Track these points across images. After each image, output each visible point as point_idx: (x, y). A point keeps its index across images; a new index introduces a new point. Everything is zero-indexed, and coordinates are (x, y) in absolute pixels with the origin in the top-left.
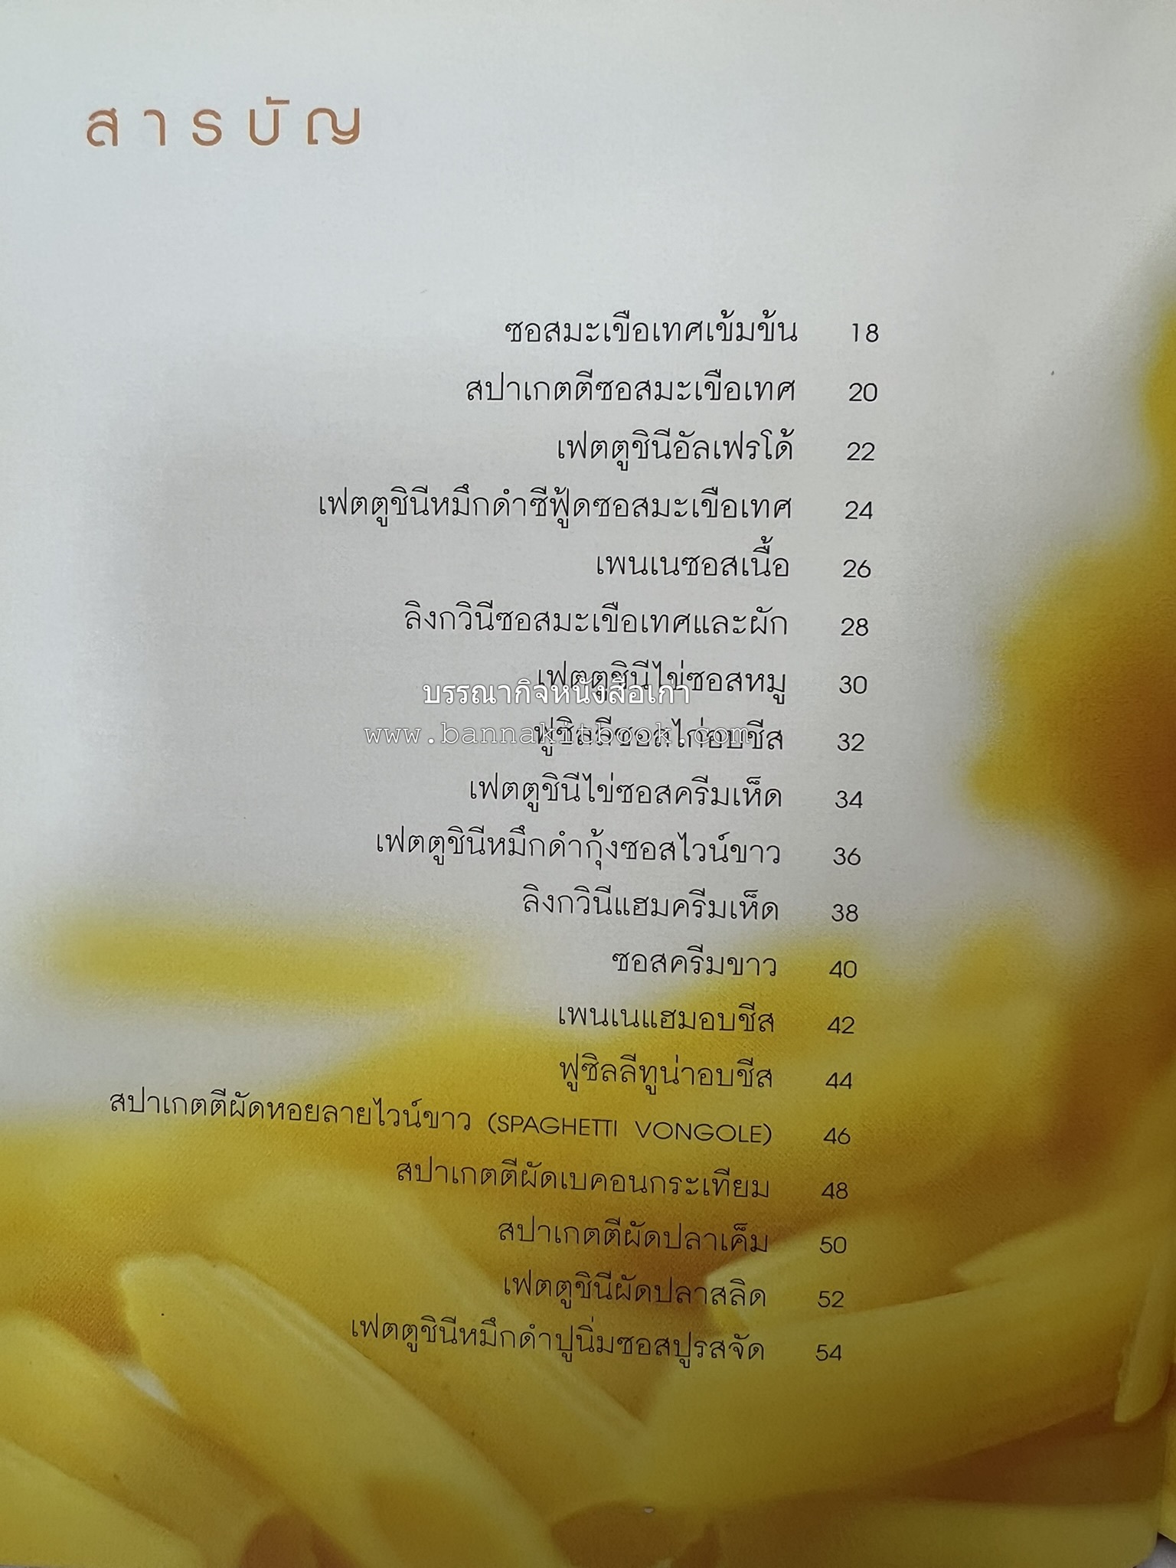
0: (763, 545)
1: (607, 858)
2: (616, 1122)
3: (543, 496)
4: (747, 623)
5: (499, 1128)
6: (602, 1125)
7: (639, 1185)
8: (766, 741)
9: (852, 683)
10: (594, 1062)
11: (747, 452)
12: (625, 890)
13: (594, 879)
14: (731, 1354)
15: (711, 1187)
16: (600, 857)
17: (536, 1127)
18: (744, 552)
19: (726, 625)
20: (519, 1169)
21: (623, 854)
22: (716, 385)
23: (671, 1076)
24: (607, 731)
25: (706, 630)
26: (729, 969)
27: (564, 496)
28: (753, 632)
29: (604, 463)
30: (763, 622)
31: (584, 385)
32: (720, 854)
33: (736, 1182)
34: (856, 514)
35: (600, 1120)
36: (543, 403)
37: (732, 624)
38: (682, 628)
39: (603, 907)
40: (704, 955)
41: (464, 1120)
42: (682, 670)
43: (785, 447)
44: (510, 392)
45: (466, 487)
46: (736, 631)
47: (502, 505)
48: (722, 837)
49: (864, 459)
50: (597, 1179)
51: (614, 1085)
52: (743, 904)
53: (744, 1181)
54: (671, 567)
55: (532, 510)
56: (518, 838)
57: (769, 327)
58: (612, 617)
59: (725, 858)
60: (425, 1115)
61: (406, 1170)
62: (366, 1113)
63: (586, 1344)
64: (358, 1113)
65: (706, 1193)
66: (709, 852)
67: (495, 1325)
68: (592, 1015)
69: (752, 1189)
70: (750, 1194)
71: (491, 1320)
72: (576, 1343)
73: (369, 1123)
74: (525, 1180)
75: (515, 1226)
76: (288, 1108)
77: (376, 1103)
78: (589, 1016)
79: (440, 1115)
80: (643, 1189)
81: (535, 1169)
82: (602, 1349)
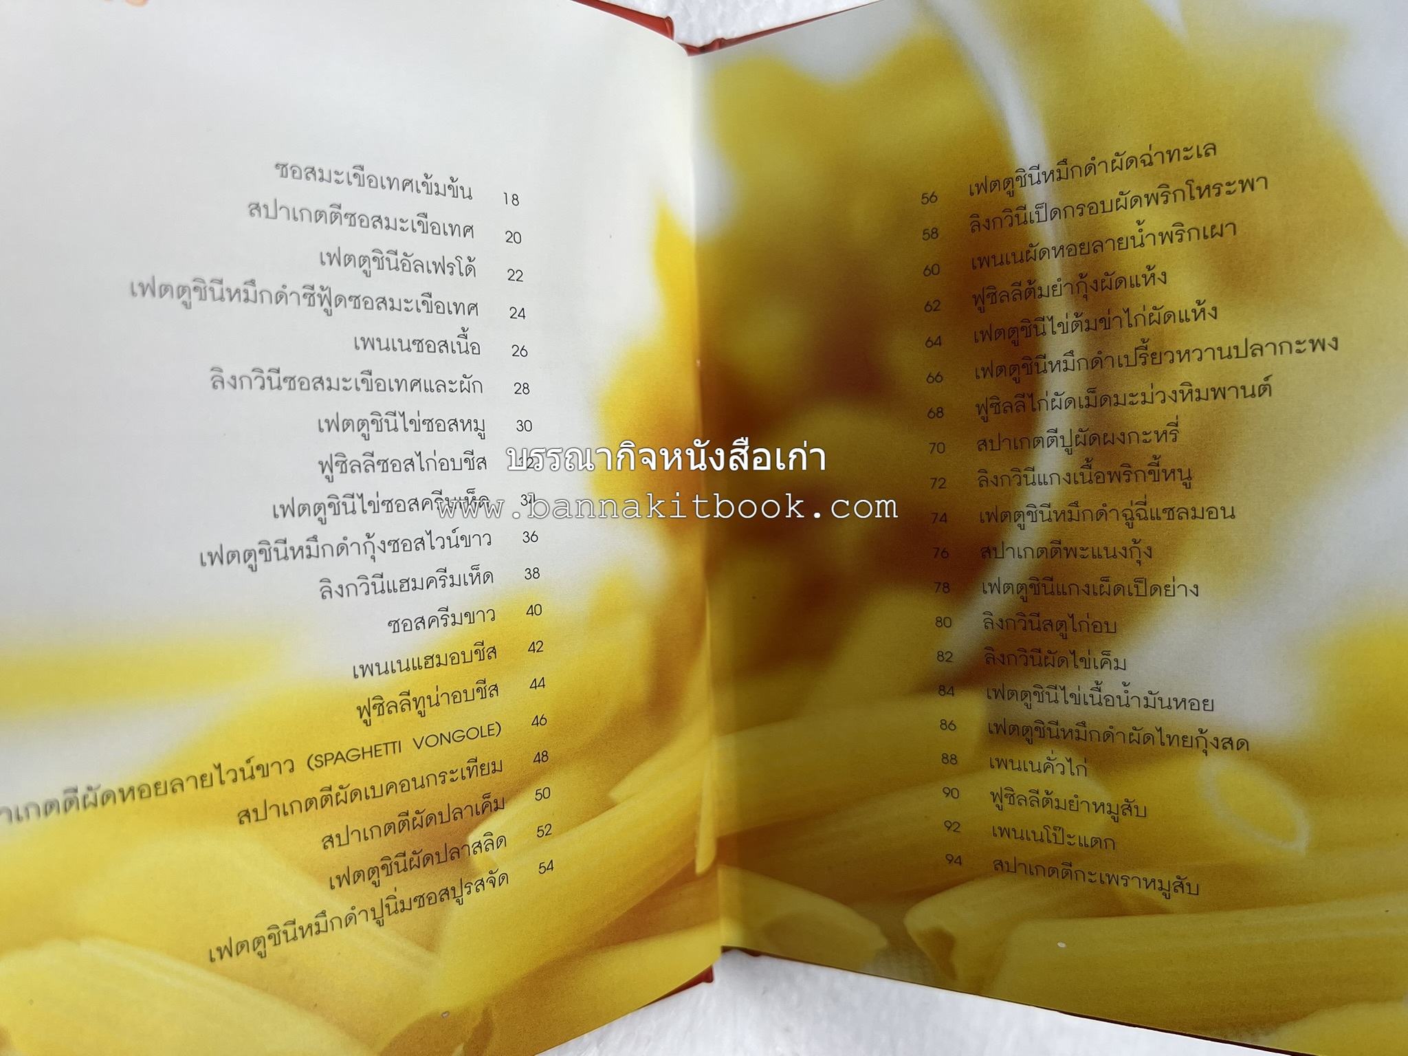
0: (463, 333)
1: (378, 553)
2: (400, 742)
3: (312, 292)
4: (457, 386)
5: (316, 766)
6: (390, 747)
7: (419, 783)
8: (476, 464)
9: (523, 425)
10: (381, 702)
11: (448, 270)
12: (393, 575)
13: (370, 569)
14: (488, 885)
15: (466, 773)
16: (374, 553)
17: (343, 758)
18: (452, 338)
19: (445, 386)
20: (333, 793)
21: (389, 549)
22: (424, 224)
23: (434, 701)
24: (371, 463)
25: (432, 390)
26: (466, 620)
27: (327, 292)
28: (462, 391)
29: (353, 271)
30: (468, 385)
31: (335, 215)
32: (454, 543)
33: (482, 765)
34: (516, 316)
35: (389, 743)
36: (306, 225)
37: (448, 386)
38: (416, 388)
39: (379, 588)
40: (449, 613)
41: (289, 765)
42: (419, 418)
43: (470, 269)
44: (282, 214)
45: (253, 282)
46: (451, 391)
47: (280, 297)
48: (454, 531)
49: (517, 280)
50: (392, 785)
51: (397, 716)
52: (471, 575)
53: (486, 764)
54: (405, 346)
55: (304, 302)
56: (313, 545)
57: (454, 188)
58: (369, 381)
59: (457, 545)
60: (258, 768)
61: (245, 815)
62: (208, 778)
63: (392, 909)
64: (201, 779)
65: (463, 778)
66: (447, 542)
67: (325, 916)
68: (377, 668)
69: (492, 768)
70: (491, 772)
71: (322, 913)
72: (386, 910)
73: (212, 785)
74: (339, 801)
75: (334, 836)
76: (139, 789)
77: (216, 768)
78: (375, 669)
79: (269, 766)
80: (422, 786)
81: (346, 790)
82: (404, 909)
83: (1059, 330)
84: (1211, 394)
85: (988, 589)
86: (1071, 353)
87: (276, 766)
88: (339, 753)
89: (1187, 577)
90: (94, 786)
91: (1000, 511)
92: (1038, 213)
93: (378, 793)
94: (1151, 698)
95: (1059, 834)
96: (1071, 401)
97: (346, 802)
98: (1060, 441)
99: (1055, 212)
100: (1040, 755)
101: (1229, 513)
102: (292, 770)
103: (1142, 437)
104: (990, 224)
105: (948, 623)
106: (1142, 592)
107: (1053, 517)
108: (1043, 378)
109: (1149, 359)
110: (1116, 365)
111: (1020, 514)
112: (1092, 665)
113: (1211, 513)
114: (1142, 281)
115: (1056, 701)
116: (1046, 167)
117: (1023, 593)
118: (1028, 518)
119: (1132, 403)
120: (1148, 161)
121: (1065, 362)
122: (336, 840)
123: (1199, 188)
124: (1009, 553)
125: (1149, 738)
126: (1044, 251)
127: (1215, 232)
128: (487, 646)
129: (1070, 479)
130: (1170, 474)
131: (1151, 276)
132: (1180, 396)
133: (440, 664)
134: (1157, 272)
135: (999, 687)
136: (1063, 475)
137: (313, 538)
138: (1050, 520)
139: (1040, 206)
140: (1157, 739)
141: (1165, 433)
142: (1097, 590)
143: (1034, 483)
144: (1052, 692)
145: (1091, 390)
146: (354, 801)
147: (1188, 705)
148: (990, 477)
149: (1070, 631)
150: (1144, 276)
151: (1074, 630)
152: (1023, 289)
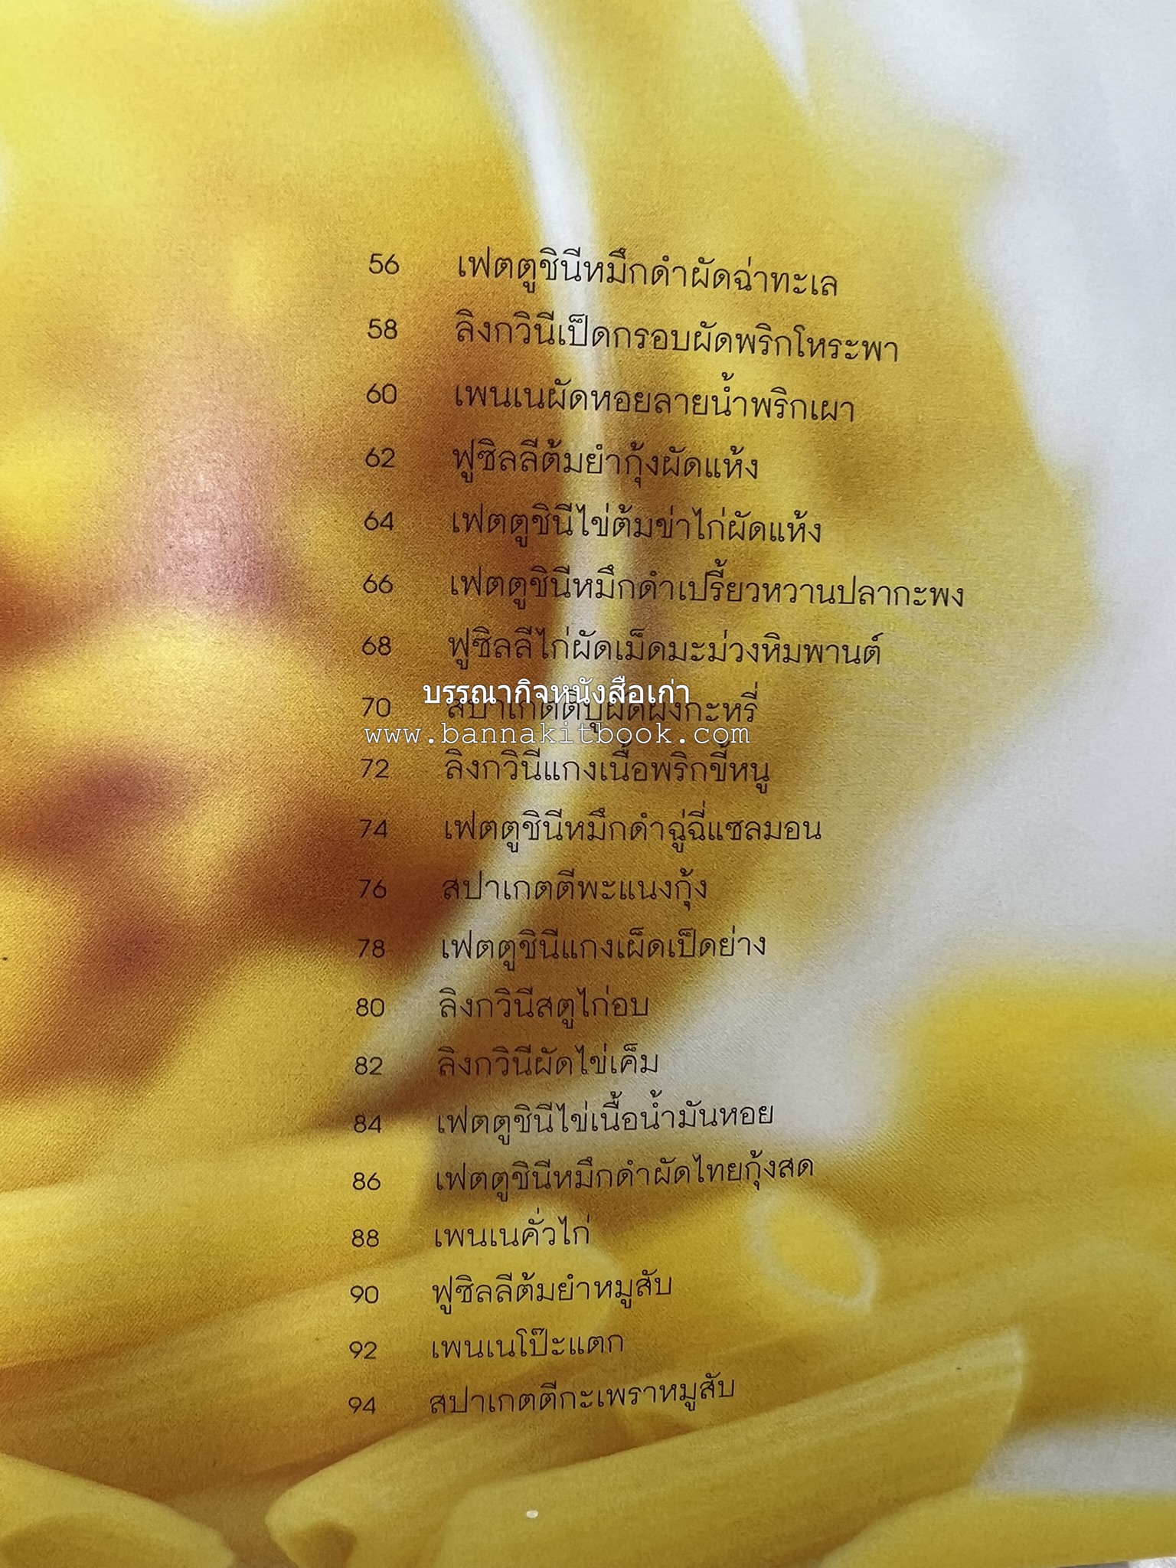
83: (594, 530)
84: (804, 653)
85: (451, 950)
86: (610, 569)
89: (750, 927)
91: (479, 821)
92: (572, 329)
94: (689, 1111)
95: (539, 1339)
96: (604, 646)
98: (584, 710)
99: (601, 332)
100: (516, 1217)
101: (813, 831)
103: (706, 712)
104: (490, 331)
105: (377, 1009)
106: (688, 951)
107: (565, 831)
108: (562, 605)
109: (724, 592)
110: (677, 597)
111: (512, 826)
112: (608, 1068)
113: (790, 830)
114: (723, 469)
115: (550, 1129)
116: (593, 254)
117: (508, 956)
118: (525, 834)
119: (695, 658)
120: (744, 283)
121: (600, 582)
123: (810, 341)
124: (489, 892)
125: (682, 1172)
126: (578, 396)
127: (824, 411)
129: (595, 771)
130: (739, 771)
131: (736, 463)
132: (762, 652)
134: (746, 457)
135: (459, 1111)
136: (584, 766)
138: (559, 837)
139: (577, 318)
140: (694, 1175)
141: (738, 707)
142: (624, 950)
143: (537, 776)
144: (544, 1115)
145: (636, 633)
147: (739, 1116)
148: (466, 762)
149: (579, 1014)
150: (727, 462)
151: (586, 1013)
152: (540, 452)
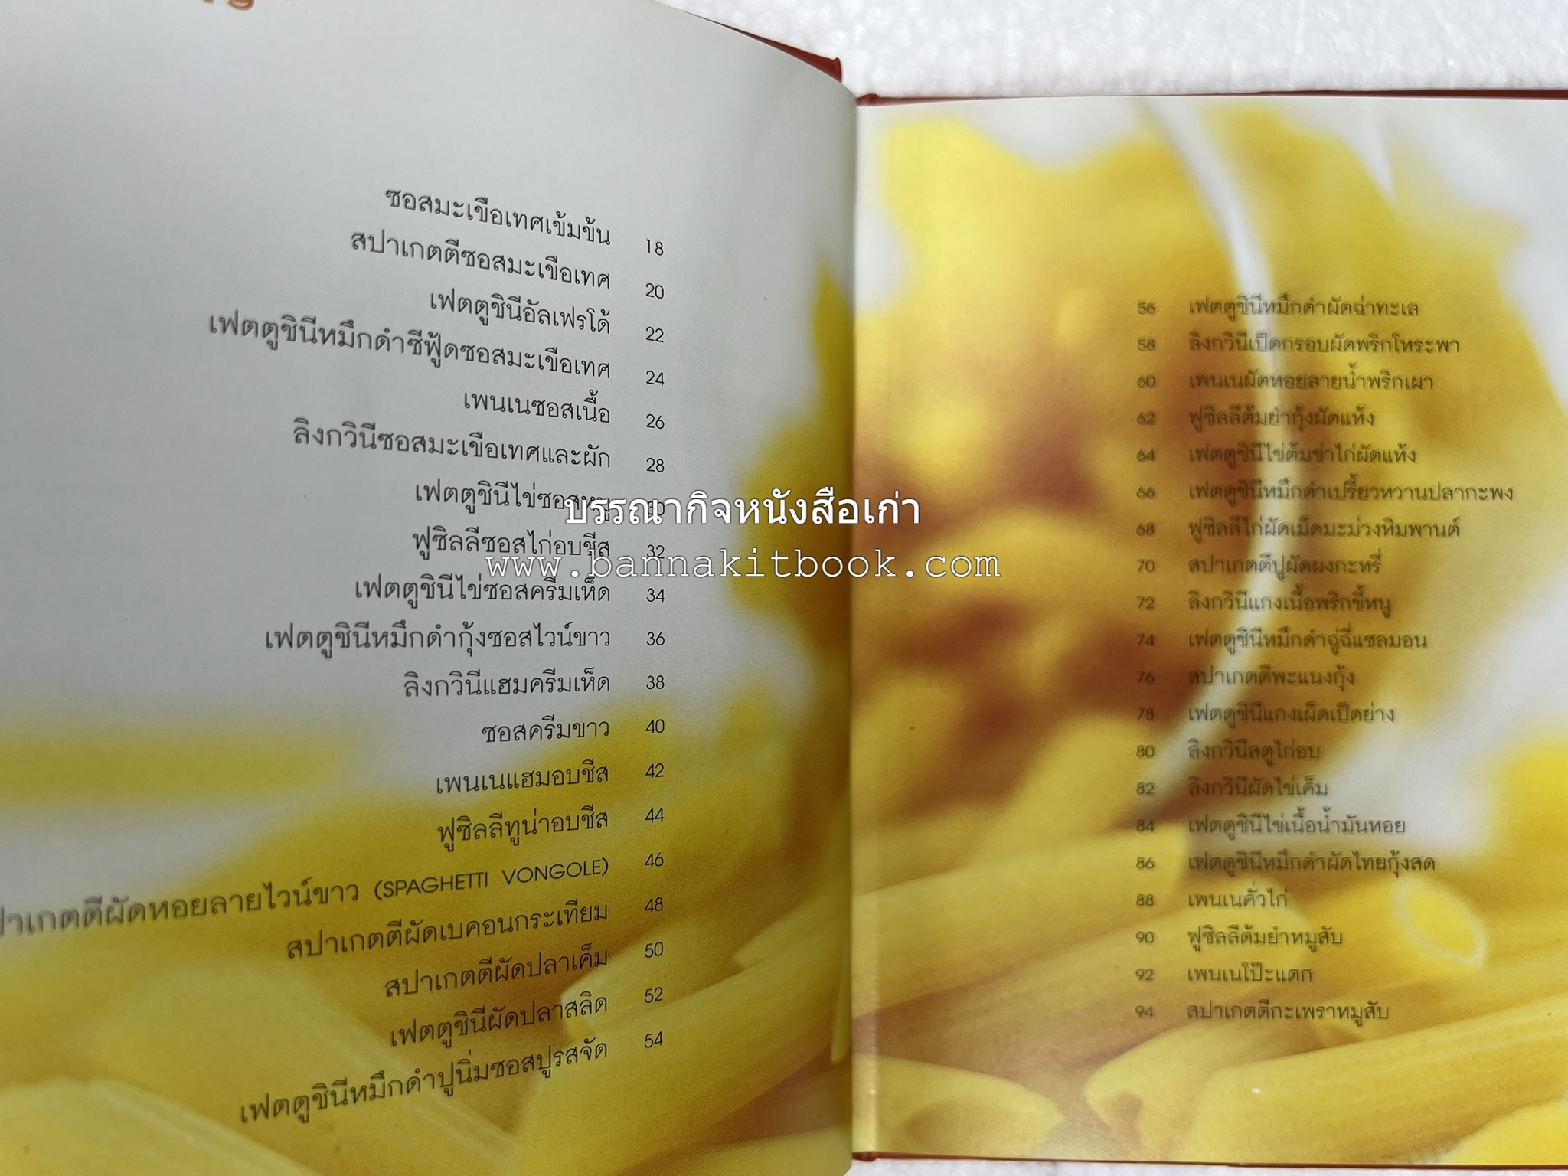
0: (591, 397)
1: (476, 646)
2: (486, 874)
3: (419, 338)
4: (581, 457)
5: (384, 894)
6: (475, 879)
7: (506, 925)
8: (597, 550)
10: (468, 824)
11: (577, 323)
12: (492, 674)
13: (465, 665)
14: (582, 1057)
15: (563, 918)
16: (471, 645)
17: (417, 888)
18: (577, 401)
19: (566, 457)
20: (403, 930)
21: (489, 642)
22: (553, 269)
23: (530, 828)
24: (474, 540)
25: (551, 460)
26: (574, 733)
27: (436, 339)
28: (586, 464)
29: (468, 317)
30: (593, 457)
31: (453, 251)
32: (566, 640)
33: (582, 909)
34: (653, 381)
35: (473, 874)
36: (419, 260)
37: (570, 457)
38: (533, 457)
39: (474, 688)
40: (555, 723)
41: (352, 891)
42: (534, 491)
43: (604, 324)
44: (390, 247)
46: (573, 462)
47: (382, 342)
48: (567, 626)
49: (657, 340)
50: (473, 926)
51: (485, 842)
52: (584, 679)
53: (588, 907)
54: (523, 407)
55: (409, 349)
56: (400, 632)
57: (590, 231)
58: (478, 445)
59: (569, 643)
60: (315, 892)
61: (296, 947)
62: (256, 899)
63: (465, 1076)
64: (248, 899)
65: (560, 923)
66: (558, 638)
67: (383, 1078)
68: (465, 782)
69: (594, 913)
70: (593, 918)
71: (379, 1074)
72: (456, 1077)
73: (260, 908)
74: (409, 938)
75: (400, 982)
76: (173, 906)
77: (266, 888)
78: (463, 784)
79: (329, 890)
80: (510, 929)
81: (418, 926)
82: (478, 1078)
83: (1275, 458)
84: (1409, 531)
85: (1195, 715)
86: (1286, 481)
87: (337, 892)
88: (414, 881)
89: (1383, 703)
90: (121, 897)
91: (1210, 635)
92: (1257, 341)
93: (456, 933)
94: (1349, 822)
95: (1257, 970)
96: (1284, 528)
97: (417, 942)
98: (1273, 567)
99: (1275, 342)
100: (1240, 887)
101: (1421, 642)
102: (356, 898)
103: (1348, 567)
104: (1209, 344)
105: (1150, 752)
106: (1343, 717)
107: (1264, 641)
108: (1258, 503)
109: (1357, 494)
110: (1327, 495)
111: (1230, 638)
112: (1295, 791)
113: (1407, 642)
114: (1352, 420)
115: (1260, 830)
116: (1268, 297)
117: (1231, 719)
118: (1239, 643)
119: (1341, 534)
120: (1360, 311)
121: (1280, 489)
122: (402, 987)
123: (1403, 342)
124: (1218, 679)
125: (1346, 862)
126: (1263, 379)
127: (1414, 384)
128: (597, 765)
129: (1281, 604)
130: (1373, 604)
131: (1360, 416)
132: (1382, 530)
133: (540, 783)
134: (1365, 412)
135: (1202, 818)
136: (1274, 601)
137: (401, 623)
138: (1260, 644)
139: (1260, 335)
140: (1354, 864)
141: (1368, 564)
142: (1303, 716)
143: (1245, 607)
144: (1256, 821)
145: (1304, 519)
146: (427, 941)
147: (1382, 827)
148: (1202, 599)
149: (1276, 758)
150: (1354, 415)
151: (1280, 756)
152: (1241, 413)
